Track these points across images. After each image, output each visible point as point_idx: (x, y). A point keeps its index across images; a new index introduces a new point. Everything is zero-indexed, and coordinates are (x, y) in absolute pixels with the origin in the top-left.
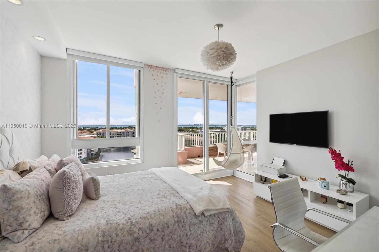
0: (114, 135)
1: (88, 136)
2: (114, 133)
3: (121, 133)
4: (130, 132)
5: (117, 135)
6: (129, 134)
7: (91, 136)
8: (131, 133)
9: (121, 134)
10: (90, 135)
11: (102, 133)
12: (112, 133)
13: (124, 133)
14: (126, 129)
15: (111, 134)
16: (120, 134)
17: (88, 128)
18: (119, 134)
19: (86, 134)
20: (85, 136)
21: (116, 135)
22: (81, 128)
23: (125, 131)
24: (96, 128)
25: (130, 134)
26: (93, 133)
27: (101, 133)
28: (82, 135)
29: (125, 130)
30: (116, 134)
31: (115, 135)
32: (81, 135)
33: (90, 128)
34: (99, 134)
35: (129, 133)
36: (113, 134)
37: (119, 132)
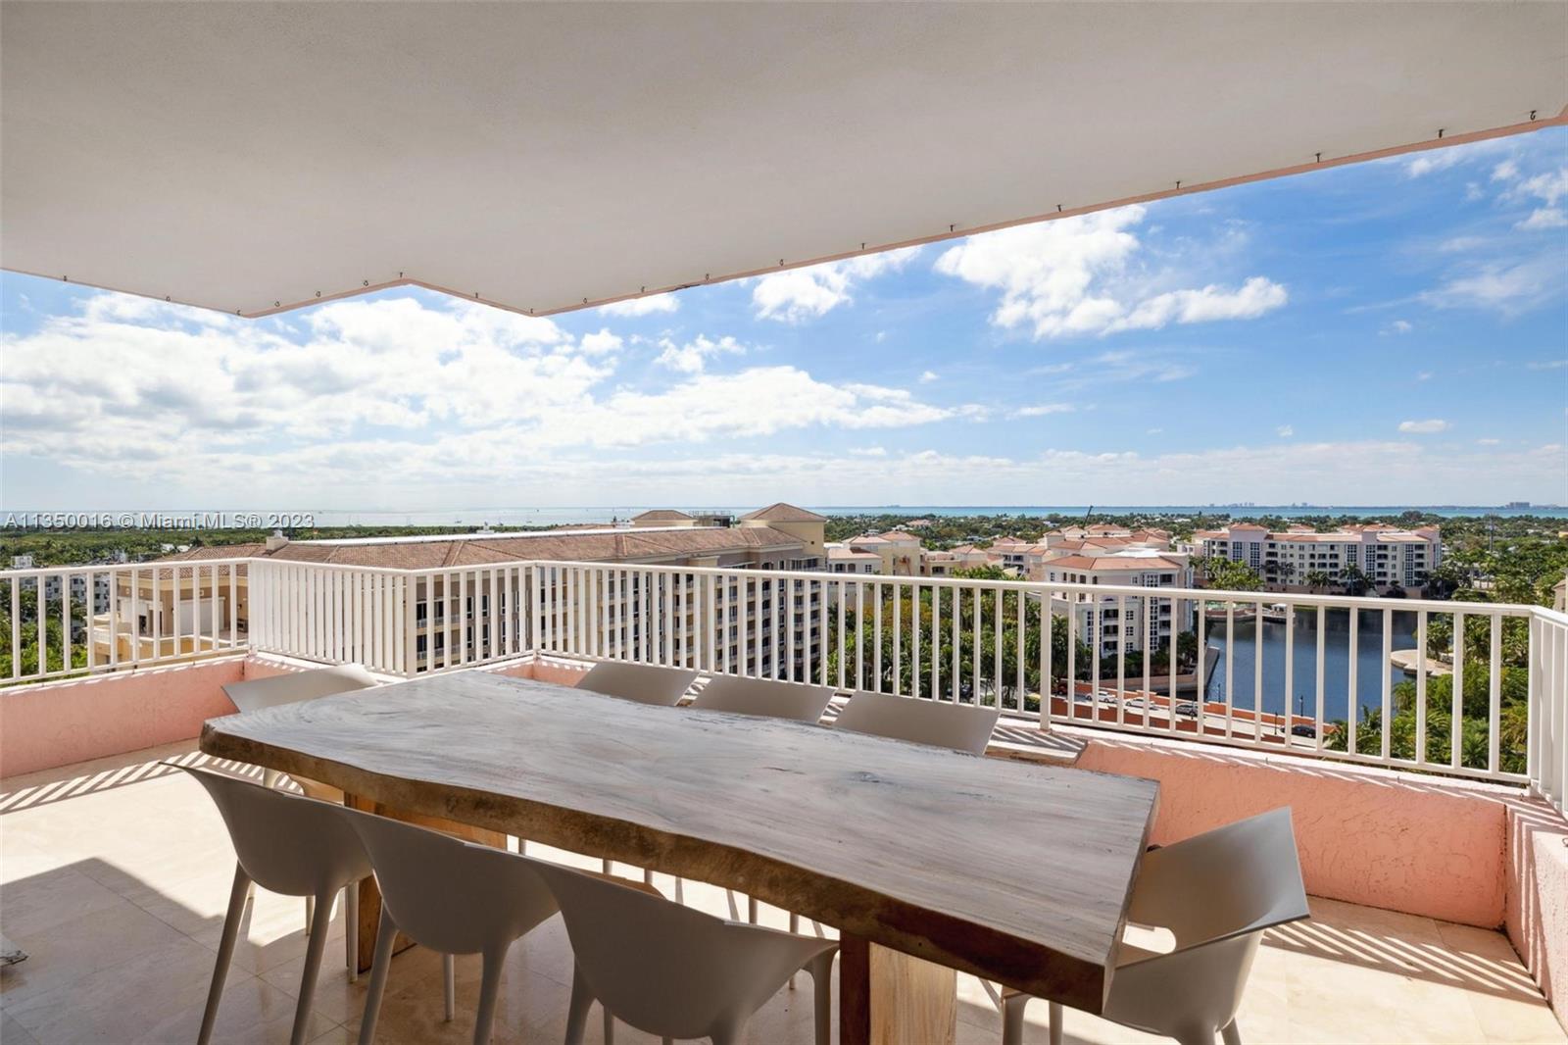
0: (1297, 556)
1: (1153, 553)
2: (1292, 547)
3: (1332, 547)
4: (1395, 549)
5: (1313, 556)
6: (1385, 557)
7: (1161, 557)
8: (1398, 553)
9: (1336, 556)
10: (1162, 550)
11: (1231, 545)
12: (1284, 547)
13: (1352, 548)
14: (1366, 530)
15: (1278, 550)
16: (1329, 552)
17: (1180, 520)
18: (1324, 556)
19: (1143, 544)
20: (1137, 555)
21: (1307, 556)
22: (1153, 519)
23: (1359, 538)
24: (1220, 517)
25: (1394, 557)
26: (1190, 541)
27: (1224, 544)
28: (1126, 546)
29: (1358, 532)
30: (1307, 552)
31: (1302, 557)
32: (1122, 547)
33: (1189, 517)
34: (1215, 547)
35: (1390, 553)
36: (1289, 551)
37: (1322, 544)
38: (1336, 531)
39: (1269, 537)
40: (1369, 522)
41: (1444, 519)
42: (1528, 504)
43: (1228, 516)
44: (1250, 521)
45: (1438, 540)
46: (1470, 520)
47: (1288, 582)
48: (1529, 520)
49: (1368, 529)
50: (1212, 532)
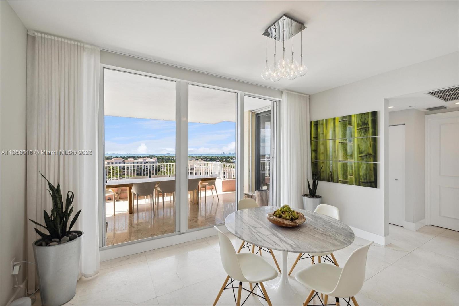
38: (137, 159)
39: (123, 161)
40: (144, 157)
41: (157, 156)
42: (169, 153)
43: (112, 156)
44: (117, 157)
45: (157, 161)
46: (161, 157)
47: (128, 172)
48: (170, 156)
49: (144, 159)
50: (108, 160)
